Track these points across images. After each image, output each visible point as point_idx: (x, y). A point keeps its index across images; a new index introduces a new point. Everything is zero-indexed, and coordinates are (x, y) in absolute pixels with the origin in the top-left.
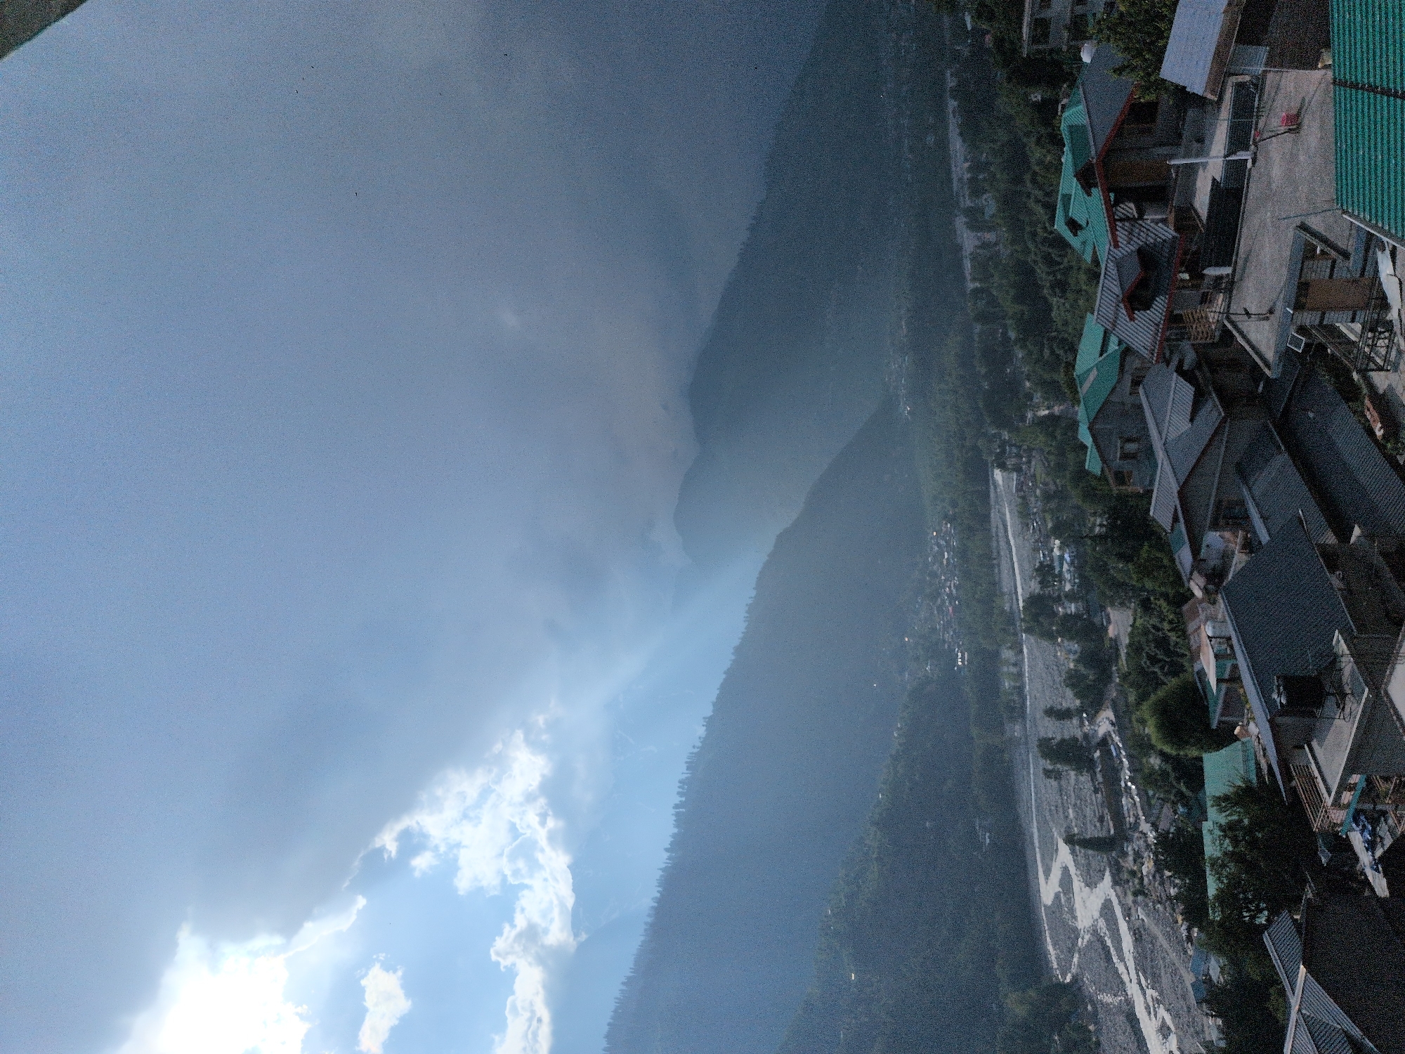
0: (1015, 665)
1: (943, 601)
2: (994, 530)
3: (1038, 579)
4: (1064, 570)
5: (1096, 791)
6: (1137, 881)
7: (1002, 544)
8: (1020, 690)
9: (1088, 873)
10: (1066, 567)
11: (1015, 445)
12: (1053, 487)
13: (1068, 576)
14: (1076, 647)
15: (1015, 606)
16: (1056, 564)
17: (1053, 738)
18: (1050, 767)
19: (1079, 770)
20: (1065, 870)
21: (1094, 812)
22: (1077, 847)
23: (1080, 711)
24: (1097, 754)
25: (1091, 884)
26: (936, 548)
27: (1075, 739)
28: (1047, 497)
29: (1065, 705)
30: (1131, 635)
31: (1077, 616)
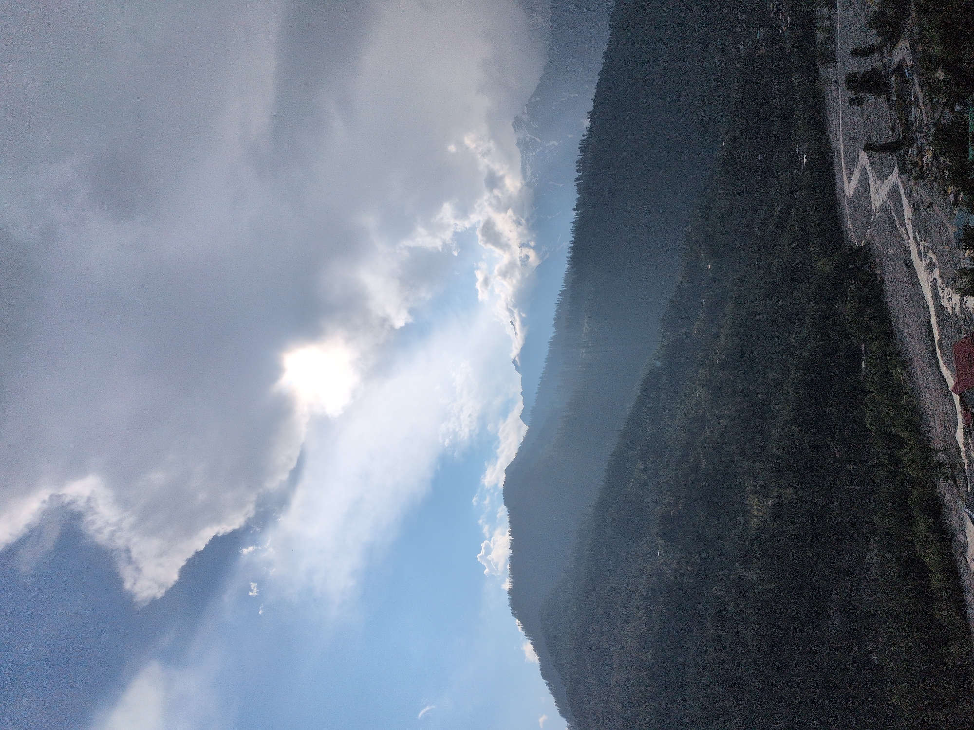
0: (829, 18)
5: (890, 108)
6: (917, 169)
8: (832, 39)
9: (881, 170)
17: (858, 73)
18: (855, 96)
19: (877, 94)
20: (864, 170)
21: (888, 124)
22: (874, 153)
24: (893, 78)
25: (883, 178)
27: (876, 70)
29: (870, 44)
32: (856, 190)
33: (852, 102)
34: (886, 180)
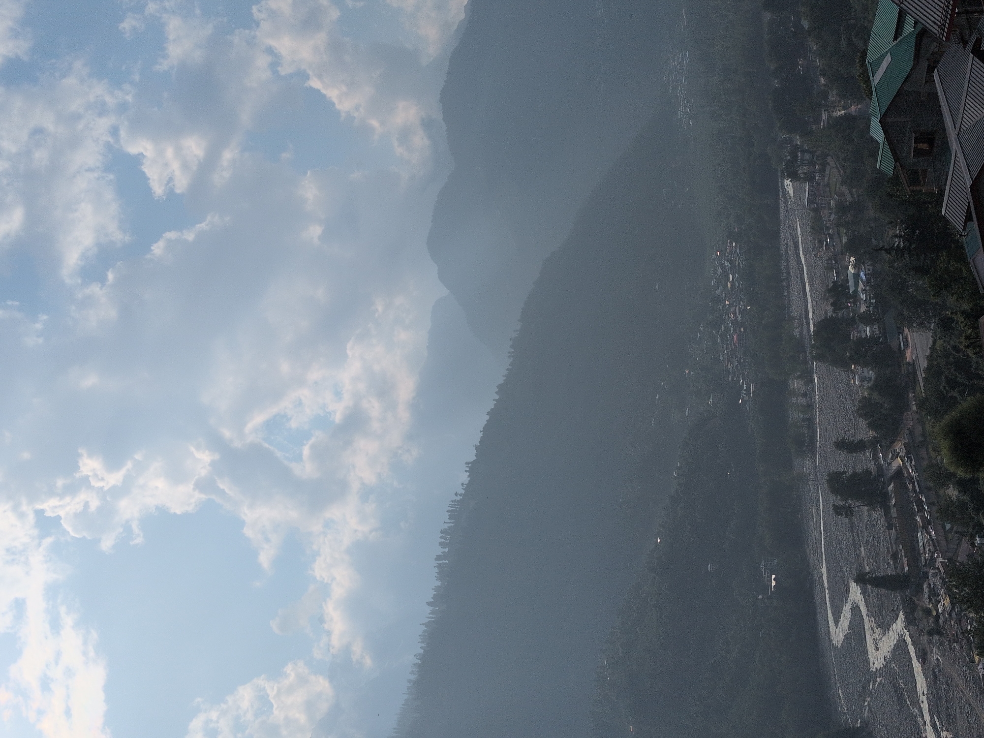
0: (805, 395)
1: (727, 329)
2: (783, 248)
3: (831, 300)
4: (859, 289)
5: (890, 527)
6: (931, 620)
7: (793, 263)
8: (810, 423)
9: (880, 613)
10: (861, 286)
11: (806, 151)
12: (849, 198)
13: (863, 297)
14: (872, 374)
15: (805, 332)
16: (851, 283)
17: (844, 473)
18: (841, 504)
19: (871, 505)
20: (855, 609)
21: (888, 548)
22: (869, 587)
23: (874, 443)
24: (891, 487)
26: (720, 270)
27: (867, 472)
28: (842, 208)
29: (859, 437)
30: (930, 358)
31: (872, 340)
32: (847, 637)
33: (838, 510)
34: (889, 629)
